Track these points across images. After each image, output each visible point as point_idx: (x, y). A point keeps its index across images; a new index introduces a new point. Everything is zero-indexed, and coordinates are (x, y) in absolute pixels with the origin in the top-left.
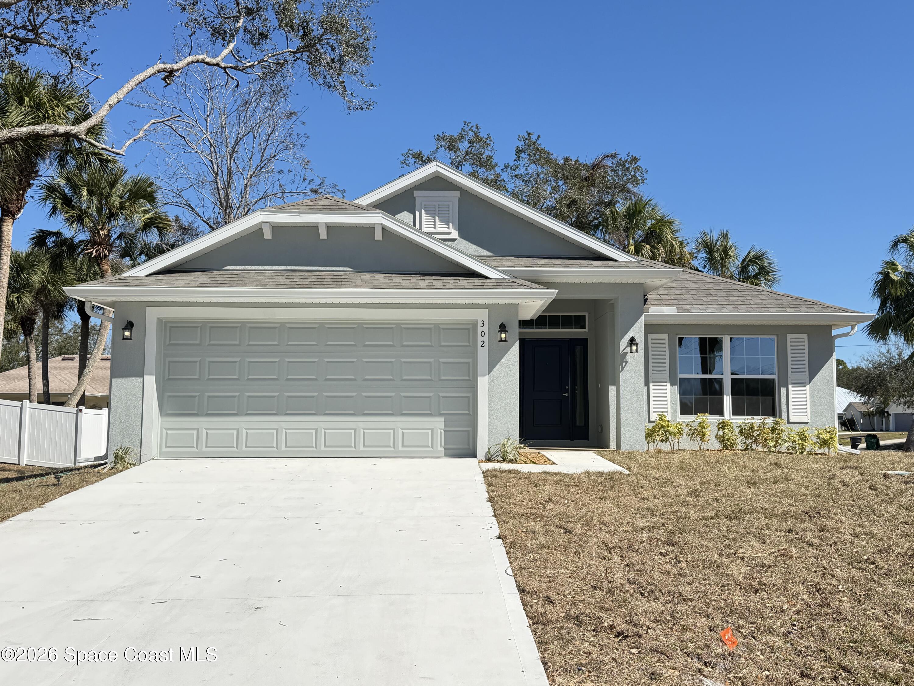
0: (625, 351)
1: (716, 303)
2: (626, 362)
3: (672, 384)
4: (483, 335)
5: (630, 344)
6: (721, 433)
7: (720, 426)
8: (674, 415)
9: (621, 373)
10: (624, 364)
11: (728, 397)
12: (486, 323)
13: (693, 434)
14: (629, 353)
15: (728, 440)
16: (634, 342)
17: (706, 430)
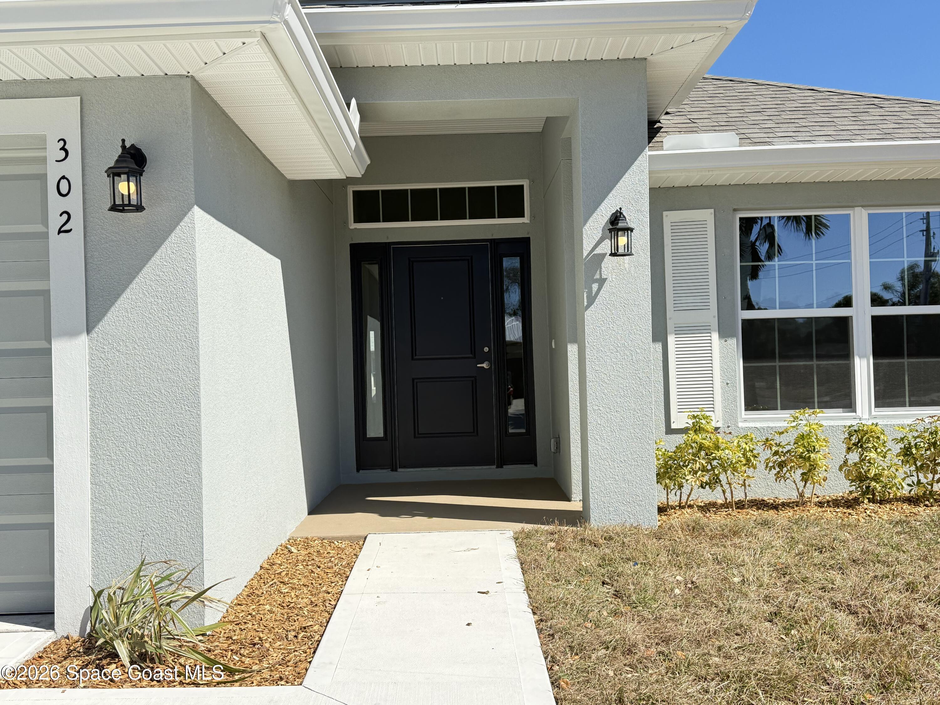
0: (598, 251)
1: (833, 128)
2: (602, 282)
3: (724, 334)
4: (64, 190)
5: (610, 230)
6: (854, 457)
7: (854, 439)
8: (730, 415)
9: (588, 314)
10: (595, 287)
11: (864, 362)
12: (74, 147)
13: (781, 465)
14: (607, 257)
15: (876, 478)
16: (621, 225)
17: (819, 455)
